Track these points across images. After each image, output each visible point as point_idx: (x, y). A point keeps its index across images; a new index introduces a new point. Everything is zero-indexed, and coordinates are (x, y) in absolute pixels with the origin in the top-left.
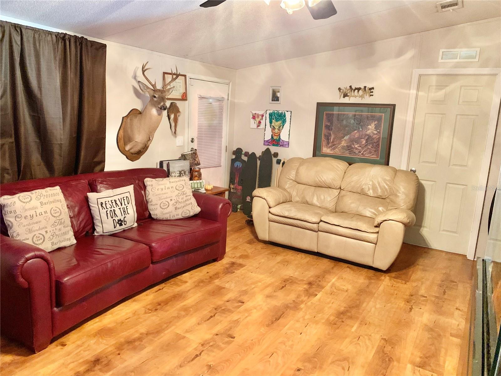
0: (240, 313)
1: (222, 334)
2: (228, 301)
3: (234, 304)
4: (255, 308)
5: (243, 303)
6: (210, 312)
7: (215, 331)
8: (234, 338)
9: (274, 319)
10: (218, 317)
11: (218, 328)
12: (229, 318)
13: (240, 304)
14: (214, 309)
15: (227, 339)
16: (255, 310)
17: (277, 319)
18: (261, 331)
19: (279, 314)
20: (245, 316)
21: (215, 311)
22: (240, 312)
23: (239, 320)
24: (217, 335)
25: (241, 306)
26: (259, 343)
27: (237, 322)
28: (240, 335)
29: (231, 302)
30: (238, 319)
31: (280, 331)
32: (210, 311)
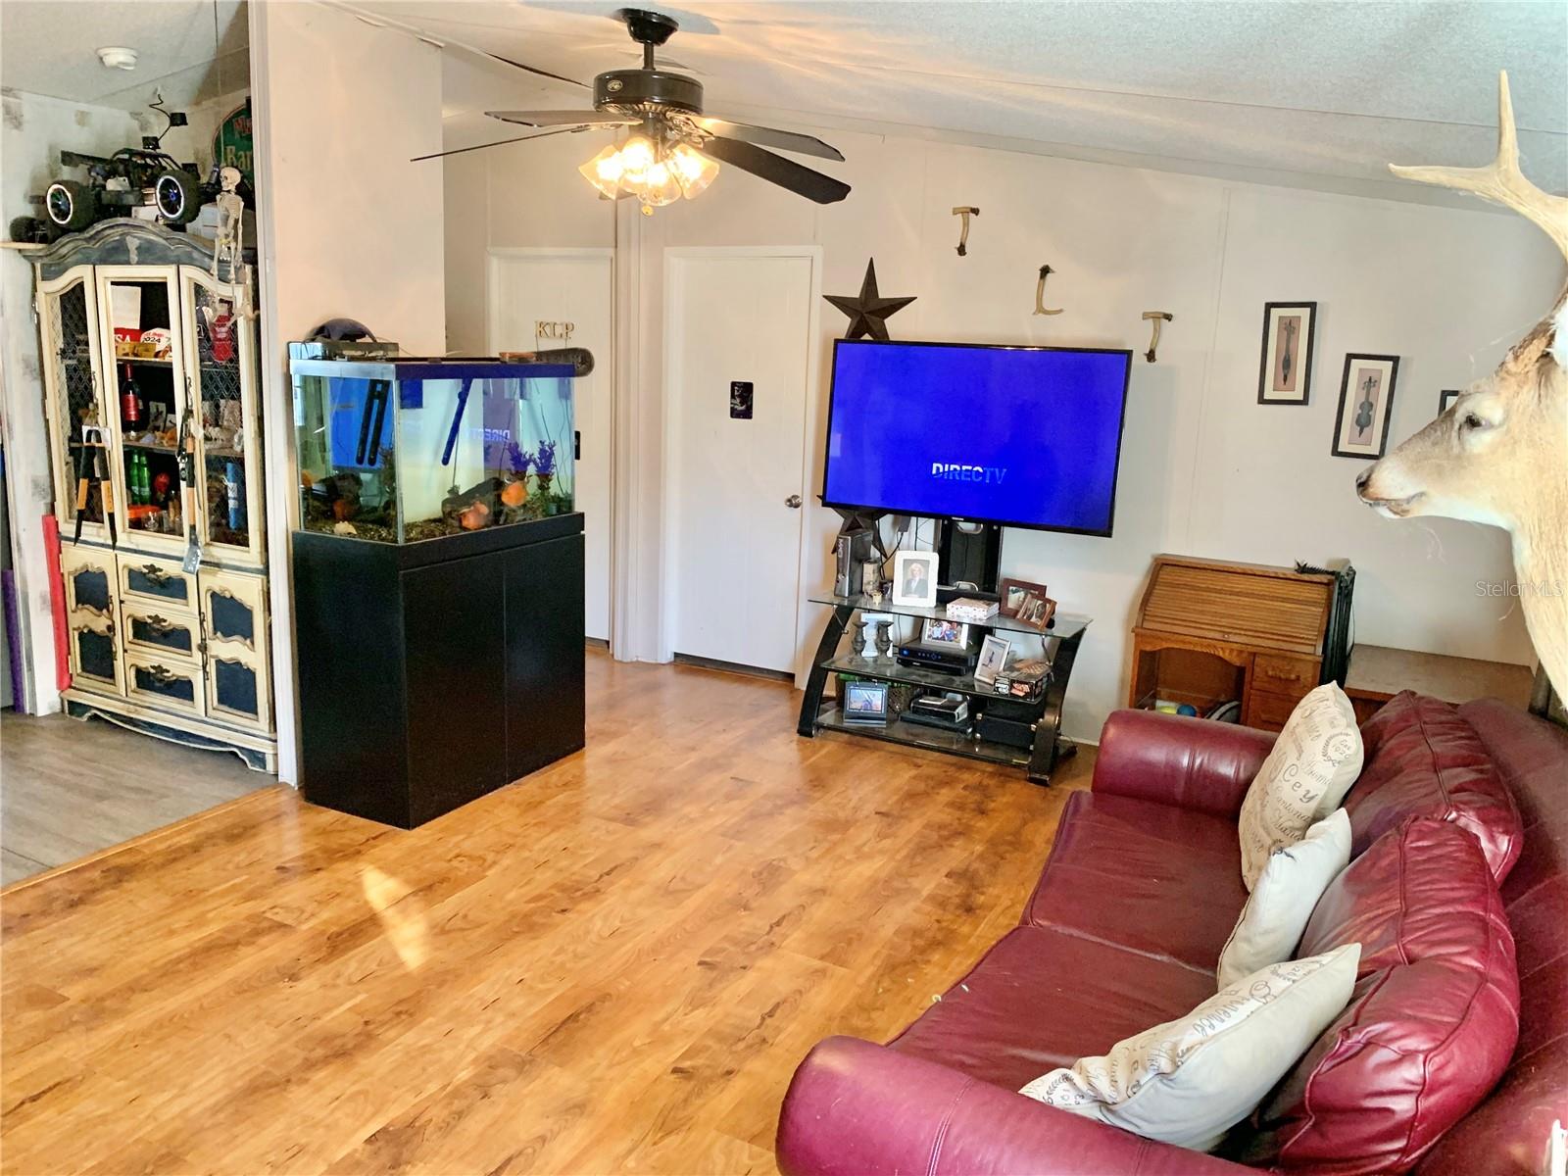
0: (686, 1031)
1: (732, 969)
2: (729, 1073)
3: (708, 1062)
4: (636, 1052)
5: (675, 1071)
6: (778, 1030)
7: (751, 976)
8: (700, 963)
9: (582, 1017)
10: (750, 1013)
11: (744, 984)
12: (719, 1011)
13: (686, 1064)
14: (767, 1040)
15: (718, 959)
16: (637, 1043)
17: (573, 1018)
18: (628, 983)
19: (561, 1036)
20: (668, 1022)
21: (765, 1032)
22: (688, 1033)
23: (690, 1008)
24: (744, 968)
25: (685, 1056)
26: (638, 956)
27: (695, 1003)
28: (686, 969)
29: (720, 1071)
30: (692, 1011)
31: (575, 987)
32: (779, 1034)
